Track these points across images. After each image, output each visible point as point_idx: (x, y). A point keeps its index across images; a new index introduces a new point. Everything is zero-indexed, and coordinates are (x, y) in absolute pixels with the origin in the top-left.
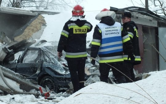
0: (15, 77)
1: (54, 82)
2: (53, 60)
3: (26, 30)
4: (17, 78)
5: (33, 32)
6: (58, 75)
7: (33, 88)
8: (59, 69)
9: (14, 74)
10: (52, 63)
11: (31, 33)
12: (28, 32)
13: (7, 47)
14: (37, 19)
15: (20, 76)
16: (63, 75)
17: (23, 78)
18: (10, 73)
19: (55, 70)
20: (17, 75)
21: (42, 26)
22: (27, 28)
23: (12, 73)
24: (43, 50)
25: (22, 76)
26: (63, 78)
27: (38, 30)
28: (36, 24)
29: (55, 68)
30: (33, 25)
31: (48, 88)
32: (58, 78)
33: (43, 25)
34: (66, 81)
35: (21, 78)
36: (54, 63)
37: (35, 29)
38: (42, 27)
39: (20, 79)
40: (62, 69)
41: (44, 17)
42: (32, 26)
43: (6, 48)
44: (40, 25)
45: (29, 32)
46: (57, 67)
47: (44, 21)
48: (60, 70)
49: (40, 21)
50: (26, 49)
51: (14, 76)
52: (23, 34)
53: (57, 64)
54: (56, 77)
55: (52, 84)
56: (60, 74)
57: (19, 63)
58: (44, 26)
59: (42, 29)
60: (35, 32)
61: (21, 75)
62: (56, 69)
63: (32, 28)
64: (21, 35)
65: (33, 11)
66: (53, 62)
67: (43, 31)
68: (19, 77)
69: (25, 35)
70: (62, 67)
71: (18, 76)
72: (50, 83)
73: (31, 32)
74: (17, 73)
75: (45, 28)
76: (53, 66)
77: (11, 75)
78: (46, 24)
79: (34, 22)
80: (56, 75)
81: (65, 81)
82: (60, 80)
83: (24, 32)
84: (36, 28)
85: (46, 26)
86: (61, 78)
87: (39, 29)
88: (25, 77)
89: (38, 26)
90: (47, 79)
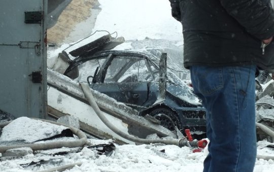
0: (117, 110)
1: (174, 120)
2: (172, 77)
3: (61, 17)
4: (122, 112)
5: (75, 21)
6: (184, 106)
7: (152, 132)
8: (186, 94)
9: (116, 105)
10: (170, 82)
11: (71, 24)
12: (66, 20)
13: (68, 52)
15: (127, 109)
16: (195, 106)
17: (134, 113)
18: (108, 102)
19: (178, 96)
20: (120, 107)
21: (91, 9)
22: (62, 13)
23: (112, 103)
24: (148, 56)
25: (131, 109)
26: (195, 112)
27: (85, 18)
28: (79, 5)
29: (177, 93)
30: (75, 8)
31: (179, 132)
32: (184, 112)
33: (93, 8)
34: (201, 117)
35: (129, 112)
36: (173, 83)
37: (79, 15)
38: (94, 11)
39: (127, 115)
40: (191, 95)
42: (72, 9)
43: (65, 53)
44: (87, 7)
45: (68, 21)
46: (180, 90)
48: (189, 96)
50: (110, 55)
51: (115, 108)
52: (57, 25)
53: (181, 84)
54: (181, 110)
55: (170, 124)
56: (189, 103)
57: (97, 83)
58: (97, 10)
60: (80, 22)
61: (128, 106)
62: (180, 94)
63: (73, 13)
64: (53, 28)
66: (172, 80)
67: (96, 19)
68: (126, 111)
69: (61, 27)
70: (189, 90)
71: (123, 109)
72: (167, 121)
73: (72, 21)
74: (120, 103)
75: (98, 14)
76: (172, 89)
77: (110, 107)
78: (100, 5)
79: (76, 2)
80: (180, 106)
81: (199, 118)
82: (190, 117)
83: (58, 22)
84: (81, 13)
85: (100, 9)
86: (191, 112)
87: (86, 15)
88: (136, 111)
89: (85, 9)
90: (160, 115)
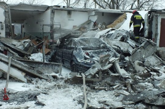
2: (79, 50)
4: (25, 69)
8: (79, 57)
9: (23, 66)
11: (117, 24)
12: (115, 22)
14: (122, 16)
17: (30, 69)
21: (124, 19)
22: (115, 20)
30: (120, 19)
35: (28, 69)
36: (78, 53)
41: (127, 14)
47: (126, 16)
49: (124, 17)
53: (81, 53)
54: (76, 63)
56: (78, 61)
59: (124, 21)
60: (119, 23)
61: (29, 66)
63: (118, 20)
64: (111, 24)
65: (122, 11)
70: (83, 55)
74: (26, 65)
77: (20, 66)
78: (127, 18)
79: (121, 17)
82: (78, 66)
83: (113, 23)
87: (122, 21)
88: (32, 68)
89: (122, 19)
